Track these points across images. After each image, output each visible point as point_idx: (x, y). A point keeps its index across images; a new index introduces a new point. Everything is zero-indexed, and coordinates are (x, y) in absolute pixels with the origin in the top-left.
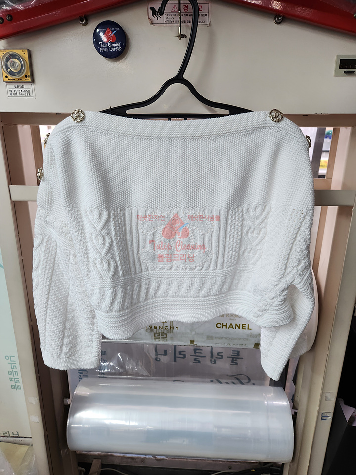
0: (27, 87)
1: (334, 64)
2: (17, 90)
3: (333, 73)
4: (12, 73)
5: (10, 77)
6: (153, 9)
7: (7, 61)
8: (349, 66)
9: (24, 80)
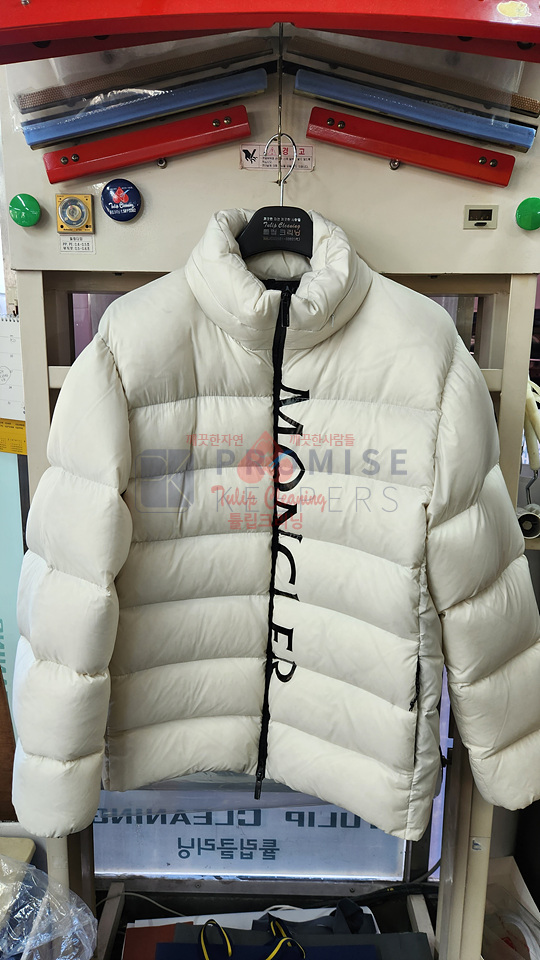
0: (86, 239)
1: (463, 215)
2: (73, 242)
3: (462, 226)
4: (69, 222)
5: (65, 227)
6: (246, 152)
7: (65, 207)
8: (481, 217)
9: (83, 231)
